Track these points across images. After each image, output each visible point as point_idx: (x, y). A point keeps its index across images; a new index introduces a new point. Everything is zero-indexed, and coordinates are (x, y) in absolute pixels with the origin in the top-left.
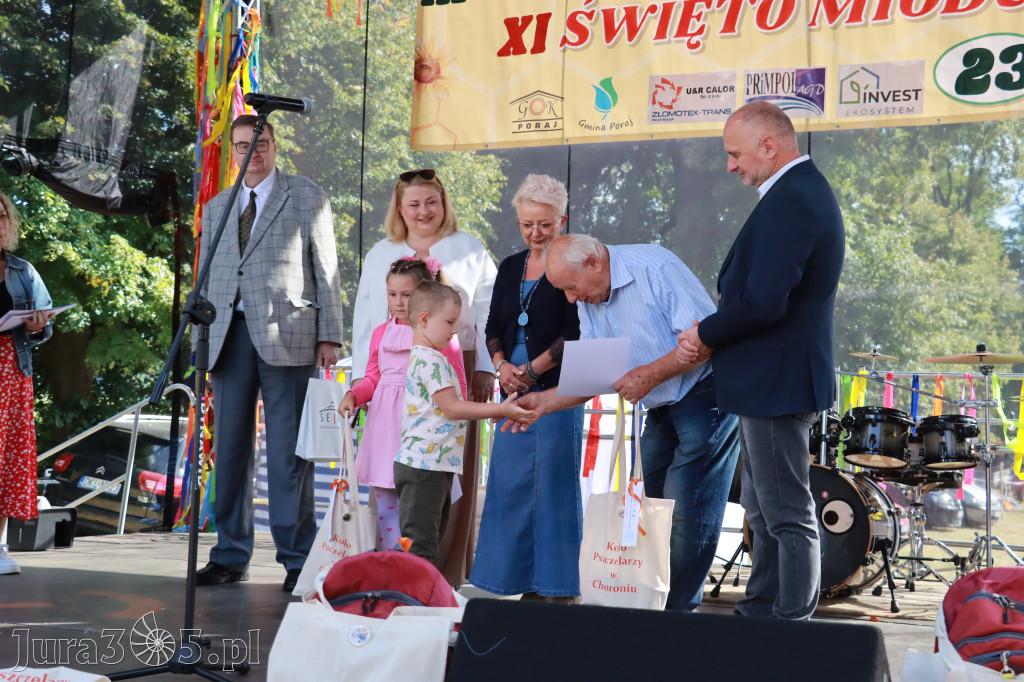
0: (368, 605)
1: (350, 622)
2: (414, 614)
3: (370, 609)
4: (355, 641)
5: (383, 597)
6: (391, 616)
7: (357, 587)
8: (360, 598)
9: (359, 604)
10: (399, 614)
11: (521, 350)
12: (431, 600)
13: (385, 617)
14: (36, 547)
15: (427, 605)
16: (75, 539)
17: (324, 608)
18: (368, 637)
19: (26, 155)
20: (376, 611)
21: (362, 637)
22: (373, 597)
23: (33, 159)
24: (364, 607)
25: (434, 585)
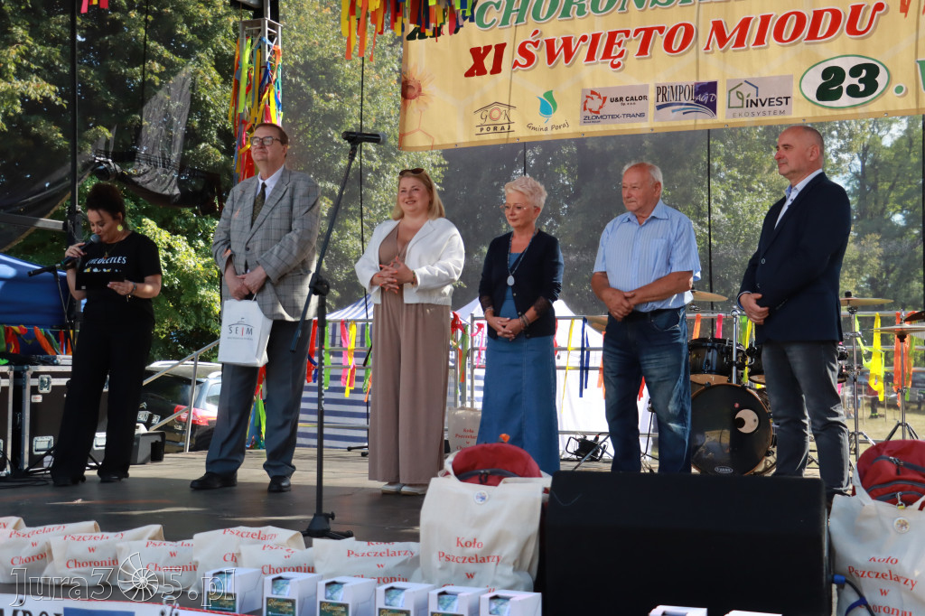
0: (483, 478)
1: (472, 490)
2: (515, 482)
3: (484, 480)
4: (479, 501)
5: (492, 473)
6: (501, 484)
7: (474, 467)
8: (476, 474)
9: (477, 478)
10: (505, 483)
11: (509, 305)
12: (526, 473)
13: (496, 485)
15: (523, 476)
17: (453, 480)
18: (487, 498)
19: (112, 164)
20: (489, 482)
21: (483, 498)
22: (485, 473)
23: (118, 167)
24: (480, 479)
25: (527, 464)
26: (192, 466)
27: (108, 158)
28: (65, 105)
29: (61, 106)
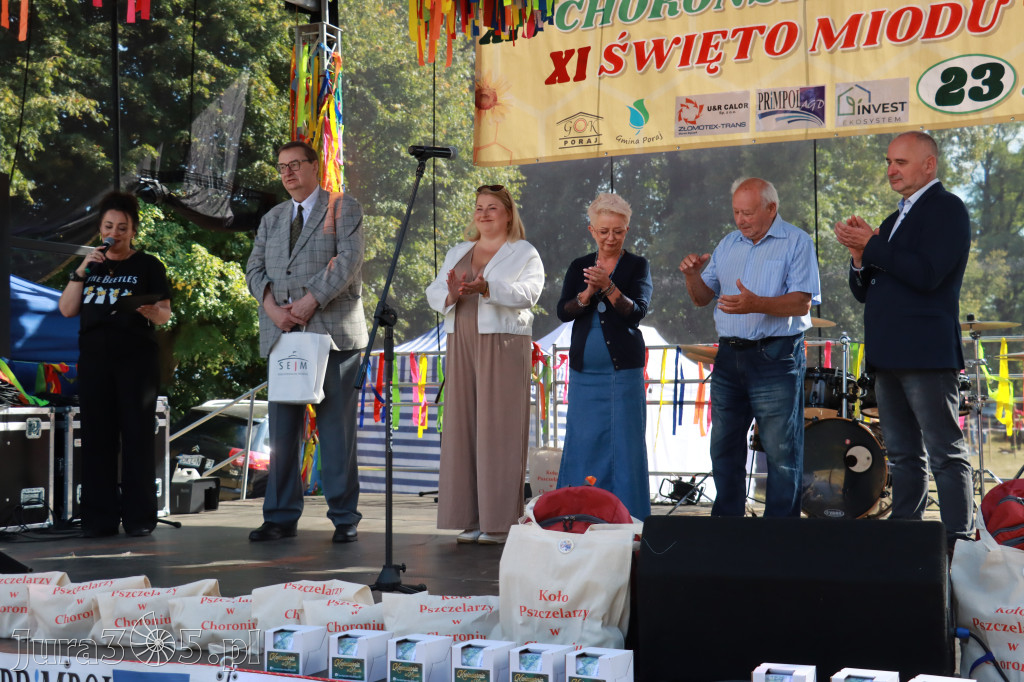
0: (567, 525)
1: (556, 537)
2: (603, 529)
3: (568, 528)
4: (563, 550)
5: (577, 519)
6: (588, 531)
7: (557, 513)
8: (560, 521)
9: (561, 525)
10: (592, 529)
12: (615, 518)
13: (582, 532)
14: (191, 510)
15: (611, 522)
16: (220, 503)
17: (535, 527)
19: (159, 185)
20: (574, 529)
21: (568, 547)
22: (569, 519)
23: (165, 188)
24: (564, 526)
25: (616, 509)
26: (250, 515)
27: (154, 178)
28: (106, 123)
29: (102, 123)
